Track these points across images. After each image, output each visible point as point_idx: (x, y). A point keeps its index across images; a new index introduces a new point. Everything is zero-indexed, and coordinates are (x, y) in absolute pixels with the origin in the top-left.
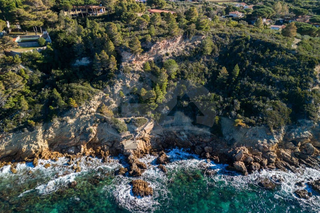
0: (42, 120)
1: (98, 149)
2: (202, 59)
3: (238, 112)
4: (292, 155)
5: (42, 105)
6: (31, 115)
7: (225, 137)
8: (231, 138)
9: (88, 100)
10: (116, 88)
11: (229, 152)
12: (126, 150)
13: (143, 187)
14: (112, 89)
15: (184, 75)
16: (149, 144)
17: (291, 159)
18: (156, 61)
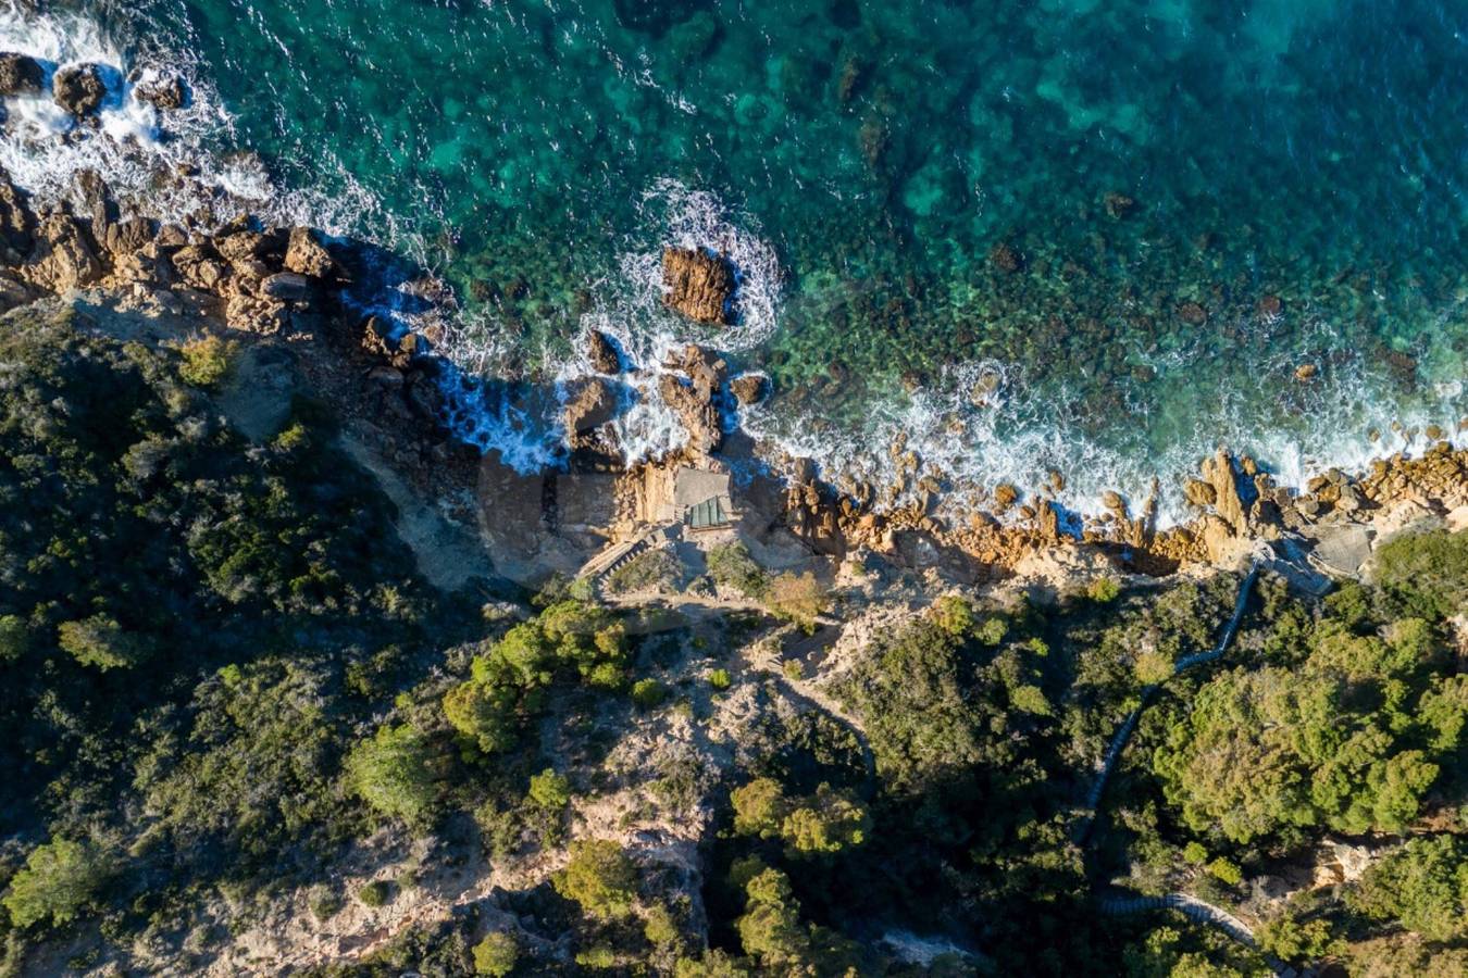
0: (1065, 611)
1: (827, 532)
2: (134, 850)
3: (165, 425)
4: (48, 250)
5: (1082, 680)
6: (1113, 642)
7: (288, 387)
8: (265, 369)
9: (883, 647)
10: (745, 707)
11: (310, 336)
12: (724, 470)
13: (692, 280)
14: (769, 708)
15: (326, 744)
16: (622, 502)
17: (63, 239)
18: (473, 863)
